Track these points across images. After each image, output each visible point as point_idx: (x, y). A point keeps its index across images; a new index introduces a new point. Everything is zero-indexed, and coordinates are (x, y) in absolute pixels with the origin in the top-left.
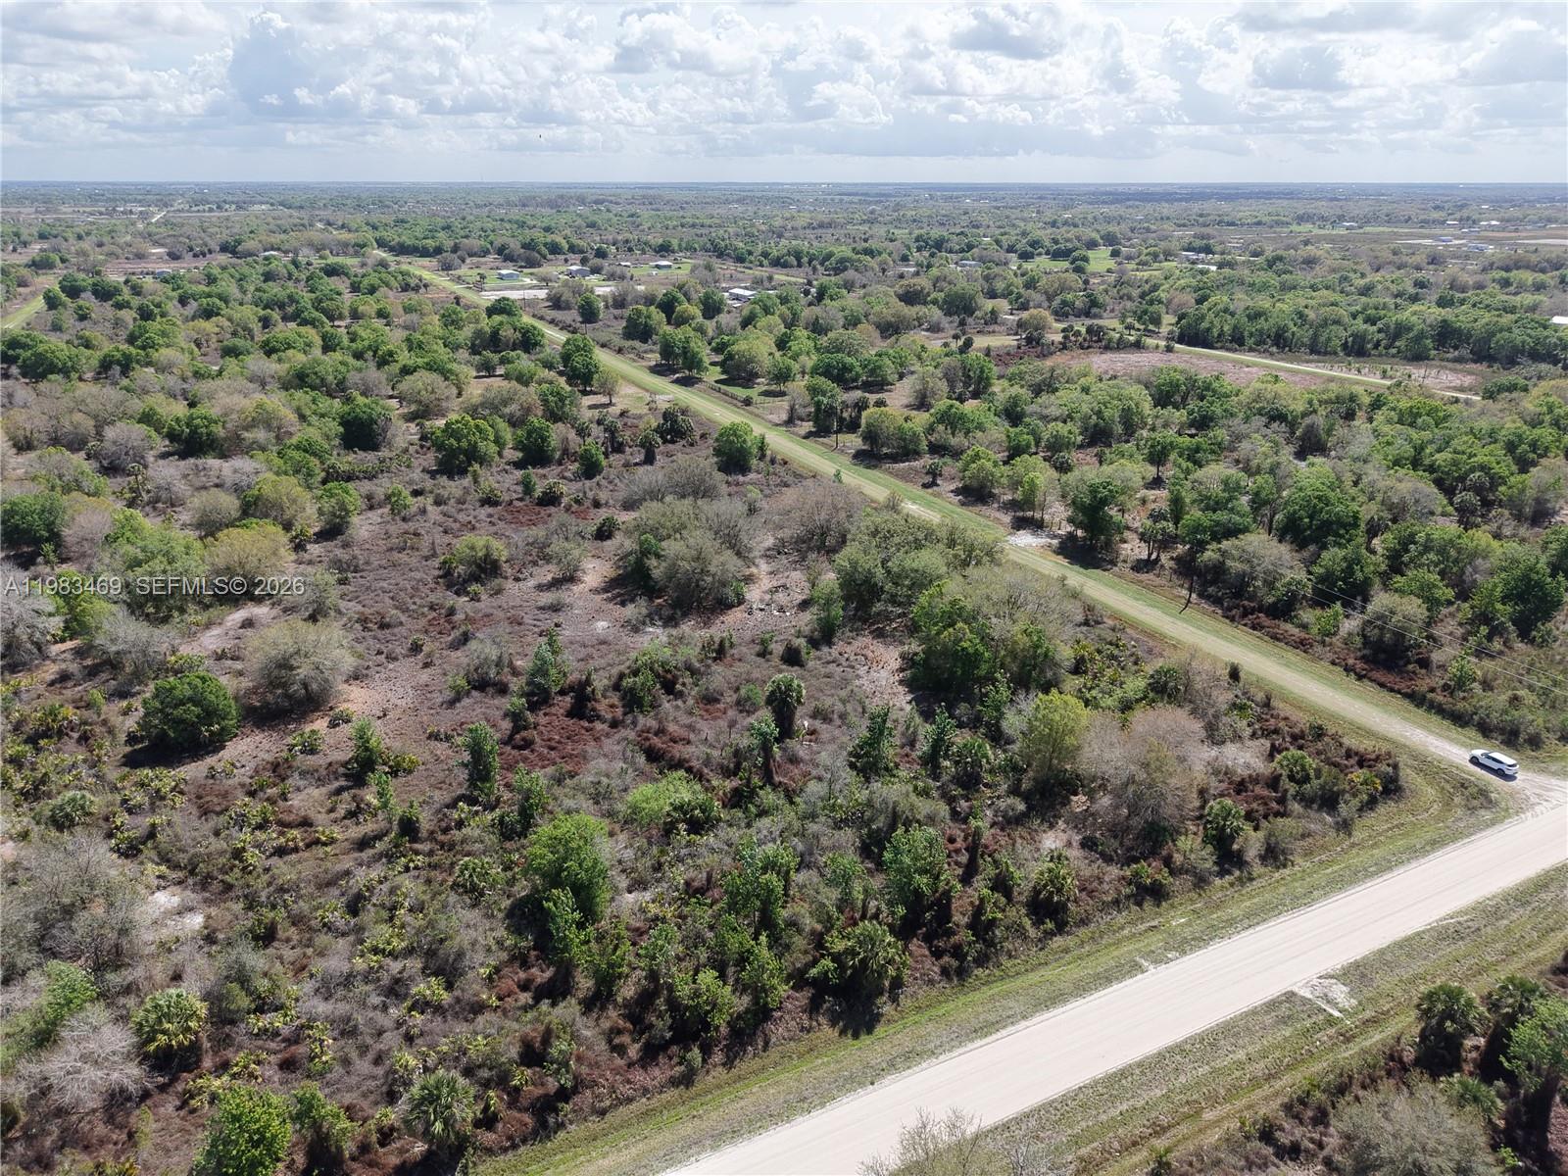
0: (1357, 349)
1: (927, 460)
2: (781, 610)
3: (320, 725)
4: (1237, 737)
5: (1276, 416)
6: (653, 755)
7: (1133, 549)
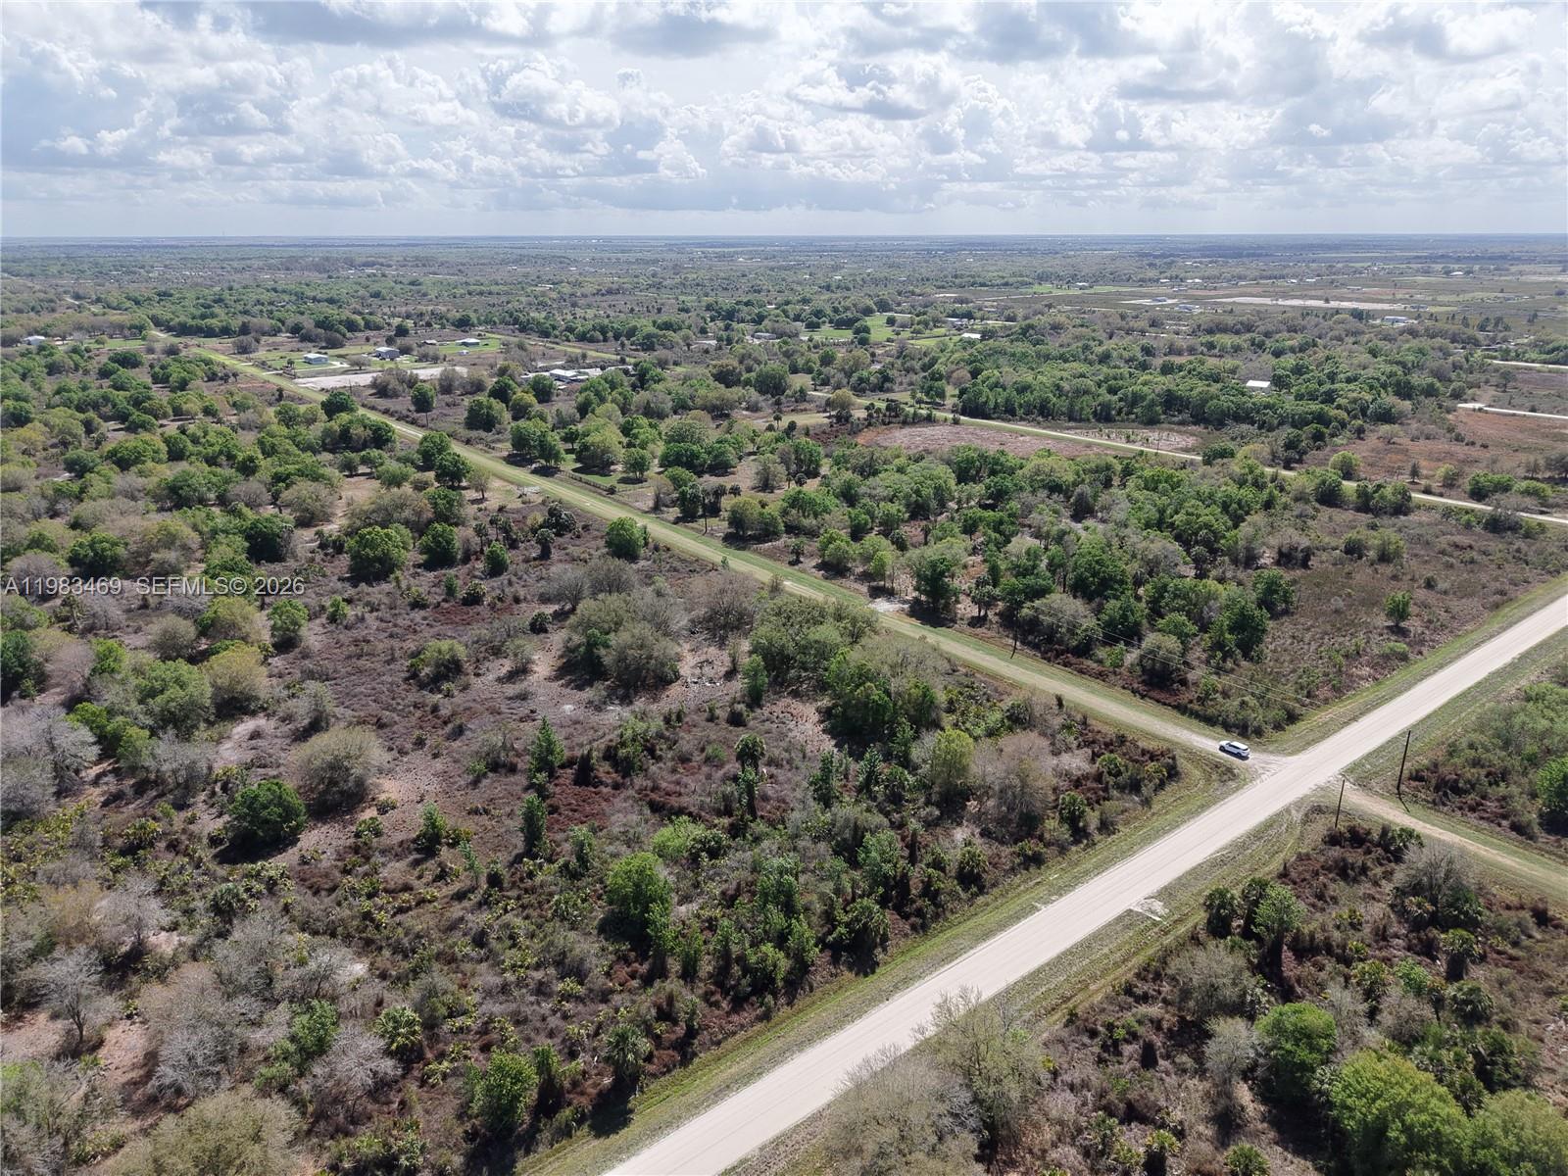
0: (1104, 417)
1: (785, 540)
2: (711, 681)
3: (370, 813)
4: (1068, 749)
5: (1054, 488)
6: (655, 807)
7: (966, 608)
